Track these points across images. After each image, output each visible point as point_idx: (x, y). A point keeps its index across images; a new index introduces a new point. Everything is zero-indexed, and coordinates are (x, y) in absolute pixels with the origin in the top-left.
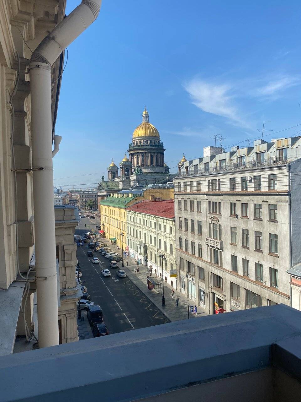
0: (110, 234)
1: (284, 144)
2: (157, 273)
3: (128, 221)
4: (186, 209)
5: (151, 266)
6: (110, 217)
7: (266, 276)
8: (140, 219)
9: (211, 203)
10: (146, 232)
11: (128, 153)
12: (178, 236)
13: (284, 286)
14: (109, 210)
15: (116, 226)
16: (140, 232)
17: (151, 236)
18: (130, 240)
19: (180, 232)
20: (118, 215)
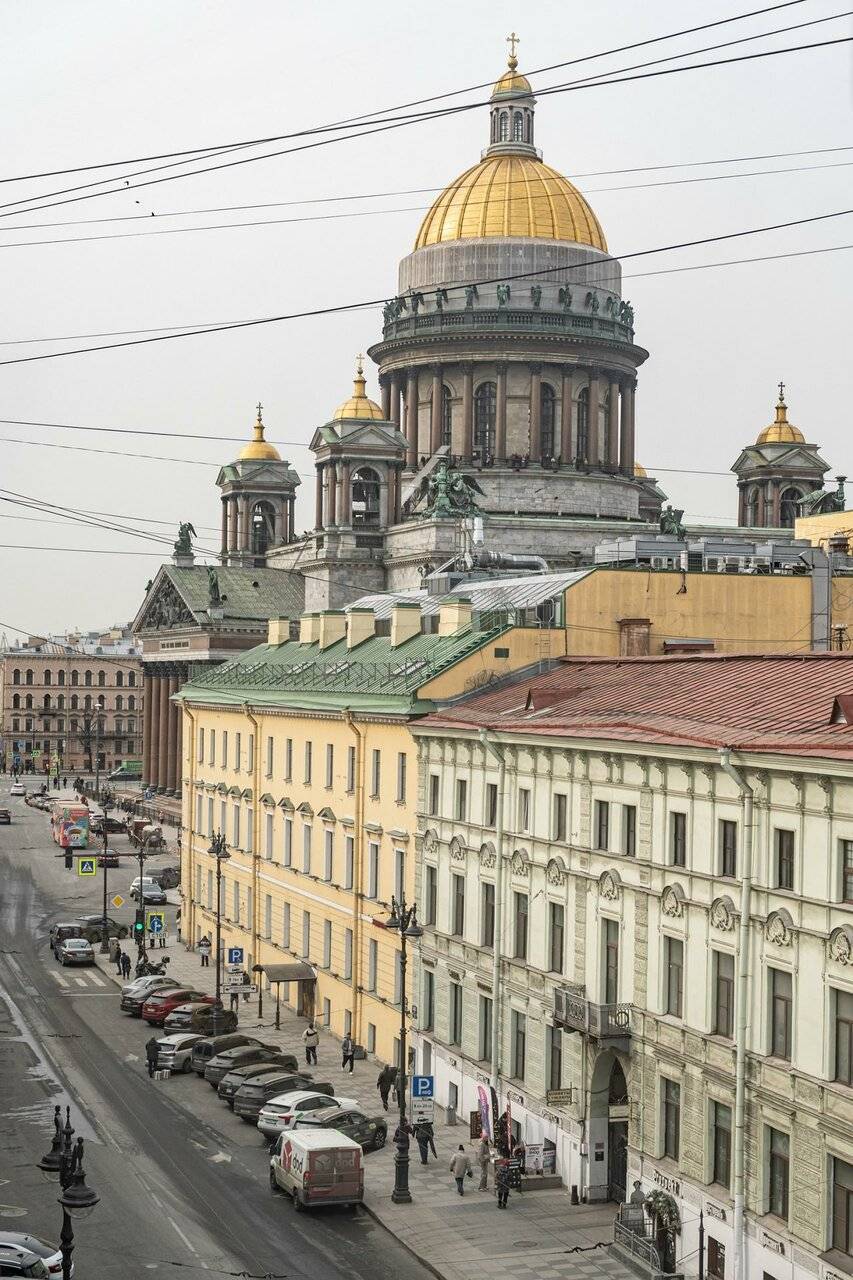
0: (257, 936)
3: (432, 825)
6: (267, 799)
8: (561, 799)
10: (623, 909)
14: (254, 747)
15: (319, 869)
16: (556, 911)
17: (673, 946)
18: (443, 981)
20: (341, 783)
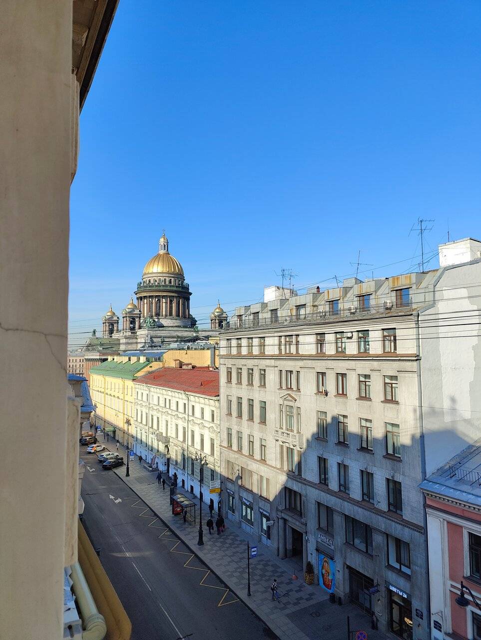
0: (105, 421)
1: (404, 283)
2: (186, 487)
3: (137, 401)
4: (239, 382)
5: (175, 473)
6: (107, 394)
7: (380, 493)
8: (159, 397)
9: (284, 373)
10: (169, 418)
11: (135, 297)
12: (225, 425)
13: (412, 510)
14: (104, 383)
16: (158, 418)
17: (177, 425)
18: (139, 431)
19: (227, 420)
20: (121, 391)
